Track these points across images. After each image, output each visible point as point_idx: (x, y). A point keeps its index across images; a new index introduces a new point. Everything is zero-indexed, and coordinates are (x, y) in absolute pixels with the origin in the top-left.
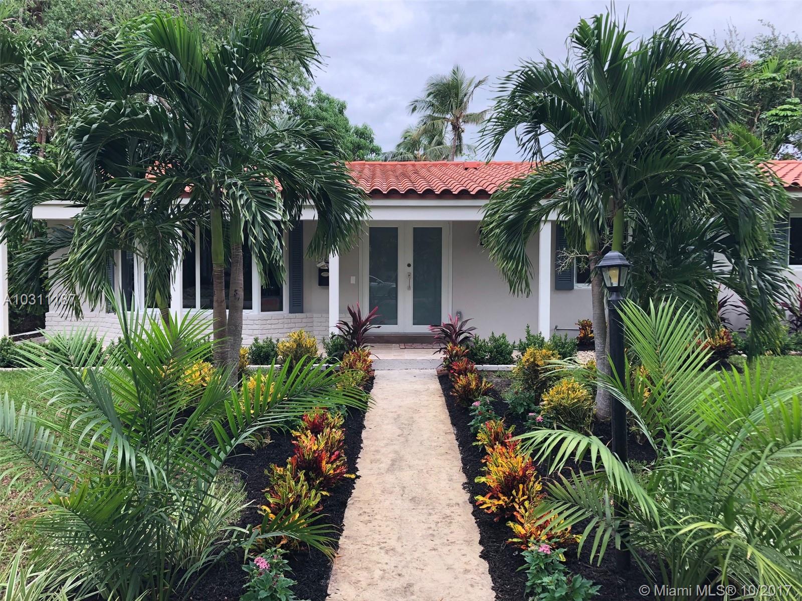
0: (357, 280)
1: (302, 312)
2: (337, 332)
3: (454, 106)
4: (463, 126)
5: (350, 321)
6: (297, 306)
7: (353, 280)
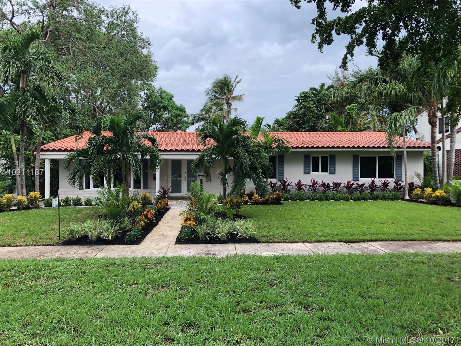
0: (167, 178)
1: (148, 189)
2: (159, 194)
3: (227, 93)
4: (232, 102)
5: (162, 191)
6: (146, 187)
7: (166, 178)
